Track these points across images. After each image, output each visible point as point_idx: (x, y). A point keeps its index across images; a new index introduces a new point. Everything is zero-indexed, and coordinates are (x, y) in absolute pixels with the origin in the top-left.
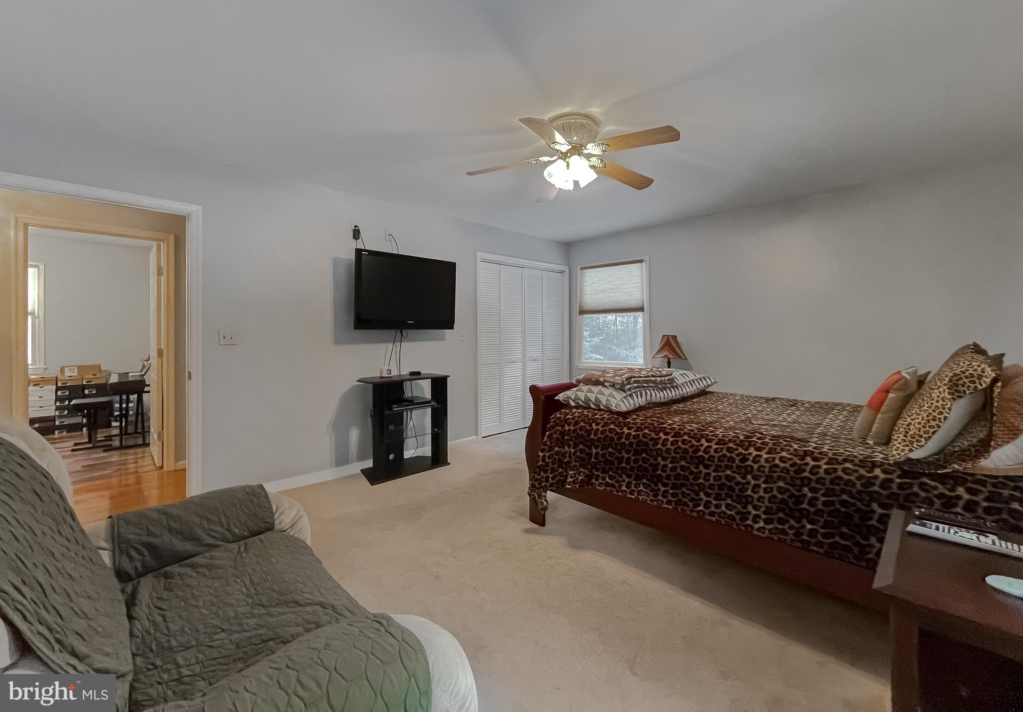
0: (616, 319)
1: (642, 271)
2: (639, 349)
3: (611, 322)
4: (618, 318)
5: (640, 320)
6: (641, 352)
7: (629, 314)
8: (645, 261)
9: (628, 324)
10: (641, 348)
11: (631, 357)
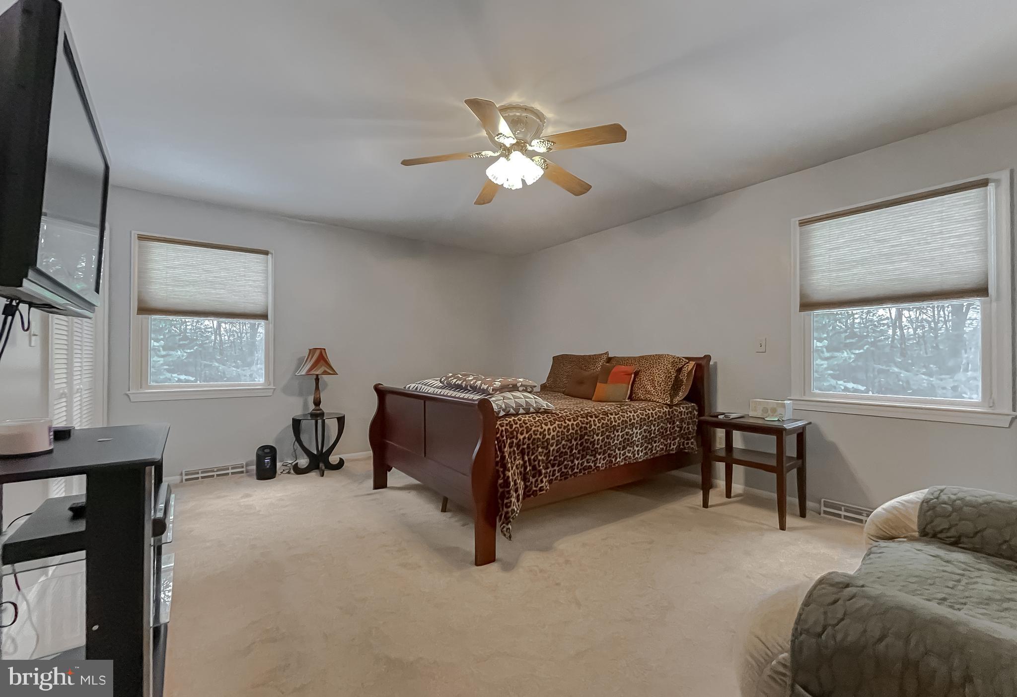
0: (219, 326)
1: (267, 267)
2: (259, 366)
3: (210, 330)
4: (223, 325)
5: (261, 330)
6: (261, 369)
7: (242, 321)
8: (272, 254)
9: (241, 334)
10: (261, 364)
11: (245, 376)
